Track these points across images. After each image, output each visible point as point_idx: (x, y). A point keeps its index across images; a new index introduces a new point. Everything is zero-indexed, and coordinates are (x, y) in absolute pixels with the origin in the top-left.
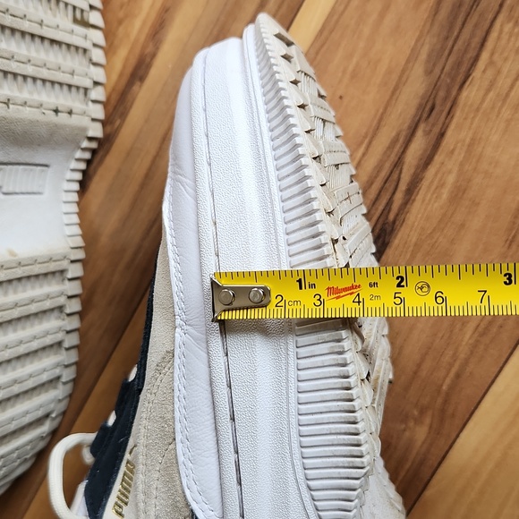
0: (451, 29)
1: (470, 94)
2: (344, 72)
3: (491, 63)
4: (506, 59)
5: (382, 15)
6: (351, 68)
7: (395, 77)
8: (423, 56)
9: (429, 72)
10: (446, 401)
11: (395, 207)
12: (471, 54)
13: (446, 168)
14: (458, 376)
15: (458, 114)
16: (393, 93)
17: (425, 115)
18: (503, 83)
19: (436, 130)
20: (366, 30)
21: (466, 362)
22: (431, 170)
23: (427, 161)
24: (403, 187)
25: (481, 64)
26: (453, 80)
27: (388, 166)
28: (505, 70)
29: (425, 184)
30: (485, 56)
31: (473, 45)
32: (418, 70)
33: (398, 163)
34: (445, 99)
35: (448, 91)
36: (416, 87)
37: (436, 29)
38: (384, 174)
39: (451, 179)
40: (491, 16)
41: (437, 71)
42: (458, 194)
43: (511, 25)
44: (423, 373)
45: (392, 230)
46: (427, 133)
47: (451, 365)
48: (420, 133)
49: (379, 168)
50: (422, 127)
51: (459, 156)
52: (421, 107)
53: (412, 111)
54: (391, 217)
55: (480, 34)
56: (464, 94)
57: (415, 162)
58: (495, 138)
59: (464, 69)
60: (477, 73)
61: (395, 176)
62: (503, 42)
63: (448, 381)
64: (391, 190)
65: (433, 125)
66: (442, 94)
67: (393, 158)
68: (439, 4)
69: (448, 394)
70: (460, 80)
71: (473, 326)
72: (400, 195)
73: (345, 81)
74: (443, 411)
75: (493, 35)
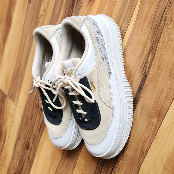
1: (160, 45)
2: (135, 43)
3: (163, 37)
4: (166, 36)
5: (141, 30)
6: (136, 42)
7: (145, 43)
8: (150, 38)
9: (151, 41)
10: (160, 113)
11: (147, 71)
12: (159, 36)
13: (156, 61)
14: (162, 107)
15: (157, 49)
16: (145, 46)
17: (151, 50)
18: (166, 42)
19: (154, 53)
20: (139, 34)
21: (163, 104)
22: (153, 62)
23: (152, 60)
24: (148, 66)
25: (161, 38)
26: (156, 42)
27: (145, 62)
28: (166, 39)
29: (152, 65)
30: (162, 36)
31: (159, 34)
32: (149, 41)
33: (147, 62)
34: (155, 46)
35: (155, 45)
36: (149, 45)
37: (152, 32)
38: (144, 64)
39: (157, 64)
40: (162, 28)
41: (153, 41)
42: (159, 67)
43: (166, 29)
44: (155, 107)
45: (147, 76)
46: (152, 54)
47: (160, 105)
48: (150, 54)
49: (143, 63)
50: (151, 53)
51: (158, 59)
52: (150, 49)
53: (149, 50)
54: (146, 73)
55: (161, 31)
56: (158, 45)
57: (150, 61)
58: (165, 54)
59: (158, 39)
60: (160, 40)
61: (146, 64)
62: (165, 32)
63: (160, 108)
64: (146, 67)
65: (153, 52)
66: (154, 45)
67: (146, 60)
68: (152, 26)
69: (160, 111)
70: (157, 42)
71: (164, 96)
72: (147, 68)
73: (136, 45)
74: (159, 115)
75: (163, 31)
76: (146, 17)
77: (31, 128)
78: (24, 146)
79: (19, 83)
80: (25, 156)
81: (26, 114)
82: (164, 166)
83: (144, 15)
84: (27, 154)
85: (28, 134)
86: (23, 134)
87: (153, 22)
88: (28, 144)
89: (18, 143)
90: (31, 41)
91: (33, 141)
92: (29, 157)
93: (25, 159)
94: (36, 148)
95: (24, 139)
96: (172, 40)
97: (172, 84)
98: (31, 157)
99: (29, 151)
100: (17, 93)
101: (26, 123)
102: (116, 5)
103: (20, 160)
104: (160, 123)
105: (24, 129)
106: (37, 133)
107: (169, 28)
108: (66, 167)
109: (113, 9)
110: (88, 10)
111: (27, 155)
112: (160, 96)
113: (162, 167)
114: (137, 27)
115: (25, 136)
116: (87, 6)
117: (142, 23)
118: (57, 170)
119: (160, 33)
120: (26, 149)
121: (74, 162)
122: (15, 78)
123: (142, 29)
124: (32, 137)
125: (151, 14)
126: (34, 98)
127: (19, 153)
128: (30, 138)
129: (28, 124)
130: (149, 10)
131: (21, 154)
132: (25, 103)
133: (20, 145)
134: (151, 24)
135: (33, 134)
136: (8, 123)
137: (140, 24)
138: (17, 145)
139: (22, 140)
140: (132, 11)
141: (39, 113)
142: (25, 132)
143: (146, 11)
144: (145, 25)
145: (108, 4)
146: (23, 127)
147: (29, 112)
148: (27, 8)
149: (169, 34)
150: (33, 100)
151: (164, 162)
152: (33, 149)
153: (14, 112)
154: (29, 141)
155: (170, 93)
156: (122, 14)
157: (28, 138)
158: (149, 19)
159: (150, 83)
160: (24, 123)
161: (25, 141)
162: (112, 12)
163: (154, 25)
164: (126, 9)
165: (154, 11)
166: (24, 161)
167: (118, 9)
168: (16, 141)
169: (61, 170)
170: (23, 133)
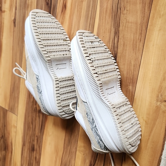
0: (115, 20)
1: (121, 28)
3: (122, 22)
5: (105, 22)
6: (104, 32)
7: (110, 30)
8: (113, 25)
9: (114, 27)
11: (116, 51)
12: (119, 22)
13: (121, 41)
14: (133, 75)
15: (120, 32)
16: (110, 33)
18: (125, 24)
19: (118, 36)
20: (104, 25)
21: (133, 72)
22: (119, 42)
24: (116, 47)
25: (121, 23)
27: (113, 45)
28: (124, 22)
29: (119, 45)
30: (121, 21)
32: (113, 27)
35: (118, 29)
36: (113, 30)
37: (113, 20)
39: (122, 43)
40: (120, 15)
41: (115, 27)
42: (124, 44)
44: (128, 77)
46: (117, 37)
47: (131, 74)
48: (116, 37)
50: (116, 36)
51: (122, 39)
52: (115, 33)
53: (114, 35)
54: (116, 53)
55: (119, 18)
56: (120, 28)
57: (116, 42)
58: (126, 34)
59: (119, 25)
60: (120, 25)
61: (114, 46)
62: (123, 18)
63: (132, 77)
66: (117, 30)
67: (113, 43)
68: (112, 16)
69: (132, 79)
70: (118, 27)
71: (132, 66)
72: (116, 49)
73: (103, 34)
74: (133, 82)
75: (121, 17)
76: (106, 11)
77: (34, 131)
78: (30, 150)
79: (16, 95)
80: (32, 158)
81: (27, 121)
82: (146, 122)
83: (105, 10)
84: (33, 155)
85: (32, 137)
86: (27, 140)
87: (112, 13)
88: (33, 146)
89: (24, 149)
90: (21, 57)
91: (37, 142)
92: (36, 158)
93: (33, 161)
94: (40, 148)
95: (29, 143)
96: (128, 22)
97: (136, 55)
98: (38, 157)
99: (35, 152)
100: (16, 105)
101: (28, 128)
102: (83, 9)
103: (29, 164)
104: (134, 88)
105: (27, 134)
106: (39, 134)
107: (124, 14)
108: (69, 154)
109: (81, 12)
110: (62, 19)
111: (33, 157)
112: (130, 67)
113: (144, 122)
114: (101, 20)
115: (29, 140)
116: (61, 16)
117: (104, 16)
118: (62, 160)
119: (119, 19)
120: (32, 152)
121: (75, 147)
122: (13, 93)
123: (105, 20)
124: (36, 138)
125: (110, 7)
126: (32, 104)
127: (27, 157)
128: (34, 140)
129: (30, 129)
130: (107, 5)
131: (28, 158)
132: (24, 111)
133: (26, 150)
134: (111, 15)
135: (36, 135)
136: (13, 134)
137: (103, 17)
138: (23, 151)
139: (27, 145)
140: (95, 9)
141: (38, 116)
142: (29, 136)
143: (105, 7)
144: (107, 17)
145: (76, 10)
146: (26, 133)
147: (29, 118)
148: (13, 32)
149: (125, 18)
150: (31, 106)
151: (145, 118)
152: (38, 149)
153: (16, 123)
154: (33, 143)
155: (136, 62)
156: (88, 14)
157: (33, 141)
158: (108, 11)
159: (120, 59)
160: (26, 129)
161: (30, 145)
162: (81, 15)
163: (113, 14)
164: (91, 9)
165: (111, 4)
166: (33, 163)
167: (85, 11)
168: (22, 148)
169: (65, 159)
170: (27, 138)
